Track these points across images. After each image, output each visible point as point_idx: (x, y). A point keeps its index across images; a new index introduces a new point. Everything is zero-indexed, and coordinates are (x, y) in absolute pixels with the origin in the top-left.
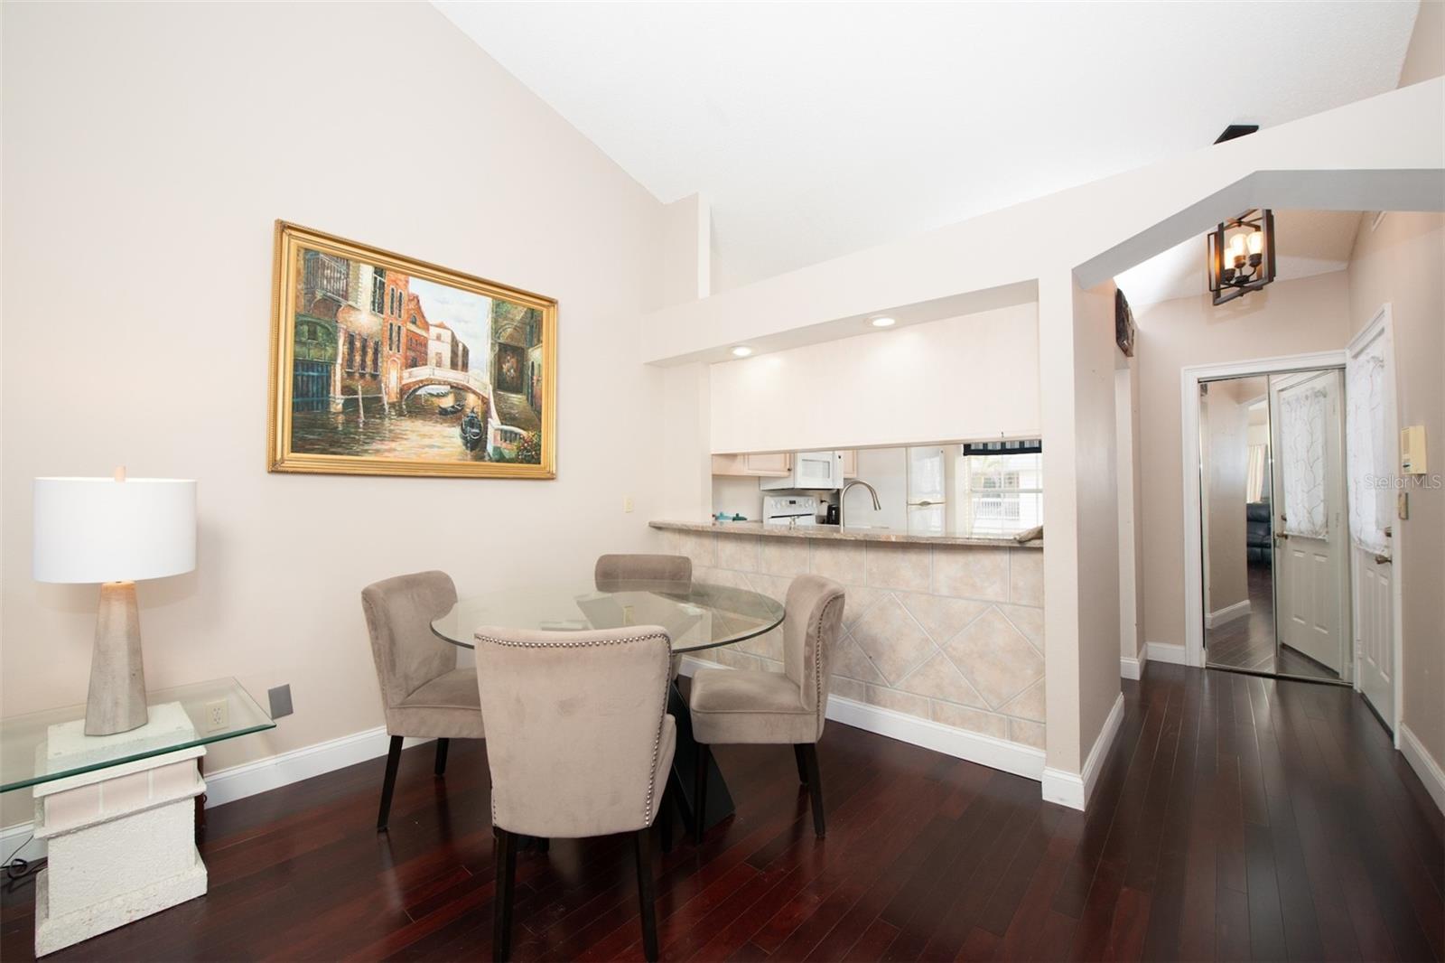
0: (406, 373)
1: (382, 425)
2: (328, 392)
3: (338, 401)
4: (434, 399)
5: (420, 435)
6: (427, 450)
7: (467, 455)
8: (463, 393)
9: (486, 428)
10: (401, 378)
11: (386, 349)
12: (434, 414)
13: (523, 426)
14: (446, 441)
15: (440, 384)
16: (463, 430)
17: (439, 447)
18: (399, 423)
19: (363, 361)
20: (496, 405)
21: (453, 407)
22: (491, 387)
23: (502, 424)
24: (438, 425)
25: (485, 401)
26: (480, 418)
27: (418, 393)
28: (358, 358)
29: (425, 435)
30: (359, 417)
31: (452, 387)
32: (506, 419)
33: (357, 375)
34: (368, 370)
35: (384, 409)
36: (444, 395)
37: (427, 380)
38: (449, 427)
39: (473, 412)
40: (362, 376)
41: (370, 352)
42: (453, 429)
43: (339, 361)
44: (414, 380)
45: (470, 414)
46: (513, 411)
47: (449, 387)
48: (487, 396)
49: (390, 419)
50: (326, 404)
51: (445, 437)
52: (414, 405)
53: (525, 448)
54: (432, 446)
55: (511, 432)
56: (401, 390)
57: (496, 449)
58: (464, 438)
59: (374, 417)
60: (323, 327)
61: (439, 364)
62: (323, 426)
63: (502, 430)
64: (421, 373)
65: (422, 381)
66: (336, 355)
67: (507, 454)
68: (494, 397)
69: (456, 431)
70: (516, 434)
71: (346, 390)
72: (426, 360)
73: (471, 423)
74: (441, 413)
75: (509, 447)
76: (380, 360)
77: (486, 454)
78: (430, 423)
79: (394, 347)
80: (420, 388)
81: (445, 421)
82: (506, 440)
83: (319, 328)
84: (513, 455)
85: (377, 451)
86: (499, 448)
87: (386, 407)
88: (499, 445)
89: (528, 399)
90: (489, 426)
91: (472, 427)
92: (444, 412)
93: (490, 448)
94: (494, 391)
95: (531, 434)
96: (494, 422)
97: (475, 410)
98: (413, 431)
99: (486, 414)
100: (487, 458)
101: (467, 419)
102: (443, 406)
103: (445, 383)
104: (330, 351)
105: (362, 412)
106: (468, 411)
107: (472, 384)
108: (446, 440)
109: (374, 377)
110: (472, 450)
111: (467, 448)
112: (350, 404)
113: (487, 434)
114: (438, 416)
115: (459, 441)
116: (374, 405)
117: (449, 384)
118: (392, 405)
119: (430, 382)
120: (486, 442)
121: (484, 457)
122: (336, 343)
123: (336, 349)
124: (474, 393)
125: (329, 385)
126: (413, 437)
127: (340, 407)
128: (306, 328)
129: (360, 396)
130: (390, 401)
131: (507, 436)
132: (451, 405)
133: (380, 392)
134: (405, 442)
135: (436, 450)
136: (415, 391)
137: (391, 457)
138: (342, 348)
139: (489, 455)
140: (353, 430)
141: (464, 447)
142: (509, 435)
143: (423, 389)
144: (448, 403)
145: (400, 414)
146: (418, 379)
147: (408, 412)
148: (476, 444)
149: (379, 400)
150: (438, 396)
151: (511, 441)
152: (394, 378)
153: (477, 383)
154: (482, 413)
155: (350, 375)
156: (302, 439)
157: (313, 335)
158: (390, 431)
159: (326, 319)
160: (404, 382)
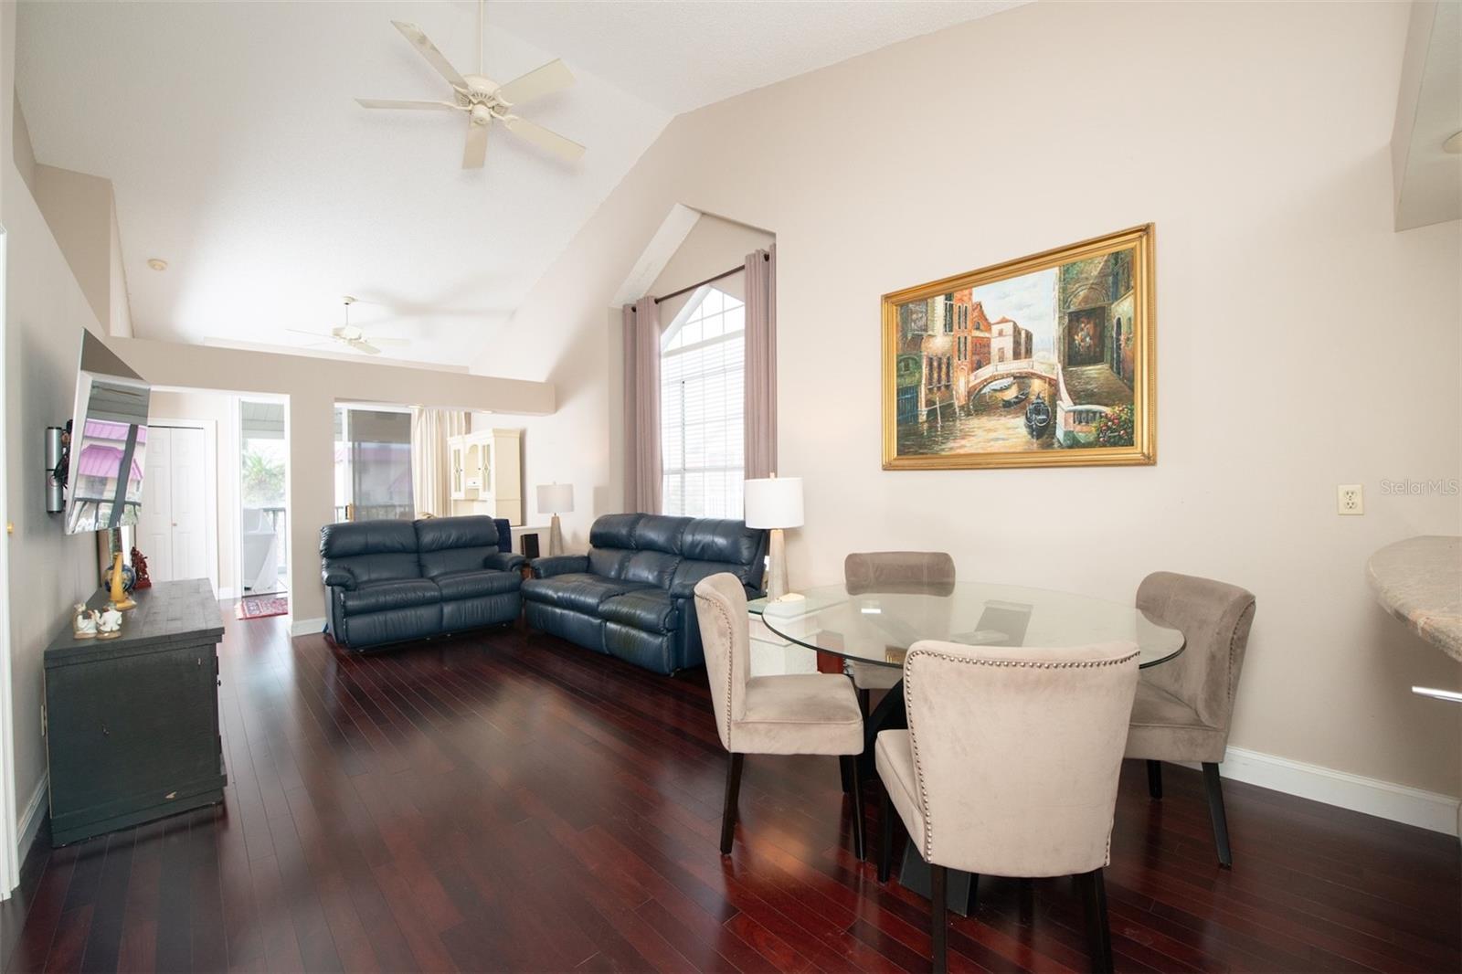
0: (972, 377)
1: (954, 426)
2: (917, 408)
3: (923, 410)
4: (998, 394)
5: (986, 430)
6: (992, 443)
7: (1032, 445)
8: (1026, 380)
9: (1055, 412)
10: (968, 382)
11: (955, 361)
12: (997, 408)
13: (1106, 401)
14: (1011, 431)
15: (1003, 378)
16: (1027, 418)
17: (1003, 439)
18: (967, 422)
19: (939, 376)
20: (1066, 384)
21: (1017, 397)
22: (1060, 366)
23: (1075, 404)
24: (1003, 418)
25: (1053, 384)
26: (1047, 403)
27: (983, 392)
28: (936, 375)
29: (990, 430)
30: (937, 423)
31: (1015, 378)
32: (1079, 398)
33: (935, 389)
34: (943, 383)
35: (956, 413)
36: (1007, 388)
37: (991, 377)
38: (1013, 418)
39: (1038, 397)
40: (939, 388)
41: (944, 367)
42: (1018, 419)
43: (924, 381)
44: (979, 381)
45: (1035, 401)
46: (1089, 387)
47: (1012, 378)
48: (1055, 378)
49: (961, 420)
50: (916, 417)
51: (1009, 428)
52: (981, 404)
53: (1109, 428)
54: (997, 439)
55: (1088, 412)
56: (968, 393)
57: (1067, 434)
58: (1030, 427)
59: (948, 421)
60: (913, 359)
61: (1001, 359)
62: (915, 434)
63: (1074, 412)
64: (985, 372)
65: (986, 380)
66: (921, 377)
67: (1082, 437)
68: (1064, 376)
69: (1021, 421)
70: (1095, 413)
71: (930, 403)
72: (990, 359)
73: (1037, 411)
74: (1004, 406)
75: (1085, 429)
76: (951, 372)
77: (1055, 440)
78: (995, 418)
79: (962, 356)
80: (985, 386)
81: (1009, 413)
82: (1080, 422)
83: (910, 361)
84: (1092, 439)
85: (951, 449)
86: (1070, 432)
87: (957, 410)
88: (1072, 429)
89: (1112, 367)
90: (1059, 409)
91: (1038, 414)
92: (1007, 404)
93: (1060, 434)
94: (1064, 369)
95: (1117, 409)
96: (1065, 404)
97: (1041, 395)
98: (979, 428)
99: (1054, 396)
100: (1056, 445)
101: (1031, 407)
102: (1005, 399)
103: (1008, 376)
104: (917, 375)
105: (939, 418)
106: (1033, 398)
107: (1038, 369)
108: (1011, 432)
109: (947, 387)
110: (1039, 437)
111: (1033, 437)
112: (932, 413)
113: (1055, 418)
114: (1003, 409)
115: (1024, 431)
116: (948, 412)
117: (1012, 376)
118: (962, 408)
119: (994, 378)
120: (1055, 427)
121: (1053, 444)
122: (921, 367)
123: (921, 373)
124: (1040, 377)
125: (917, 402)
126: (979, 432)
127: (925, 417)
128: (903, 364)
129: (938, 406)
130: (961, 404)
131: (1080, 417)
132: (1015, 395)
133: (952, 399)
134: (972, 438)
135: (1001, 442)
136: (981, 390)
137: (961, 451)
138: (925, 370)
139: (1059, 442)
140: (933, 434)
141: (1030, 437)
142: (1084, 415)
143: (987, 387)
144: (1011, 394)
145: (969, 414)
146: (982, 379)
147: (975, 411)
148: (1043, 431)
149: (951, 405)
150: (1002, 390)
151: (1087, 422)
152: (962, 383)
153: (1044, 367)
154: (1050, 396)
155: (930, 390)
156: (903, 445)
157: (907, 368)
158: (961, 430)
159: (915, 352)
160: (970, 386)
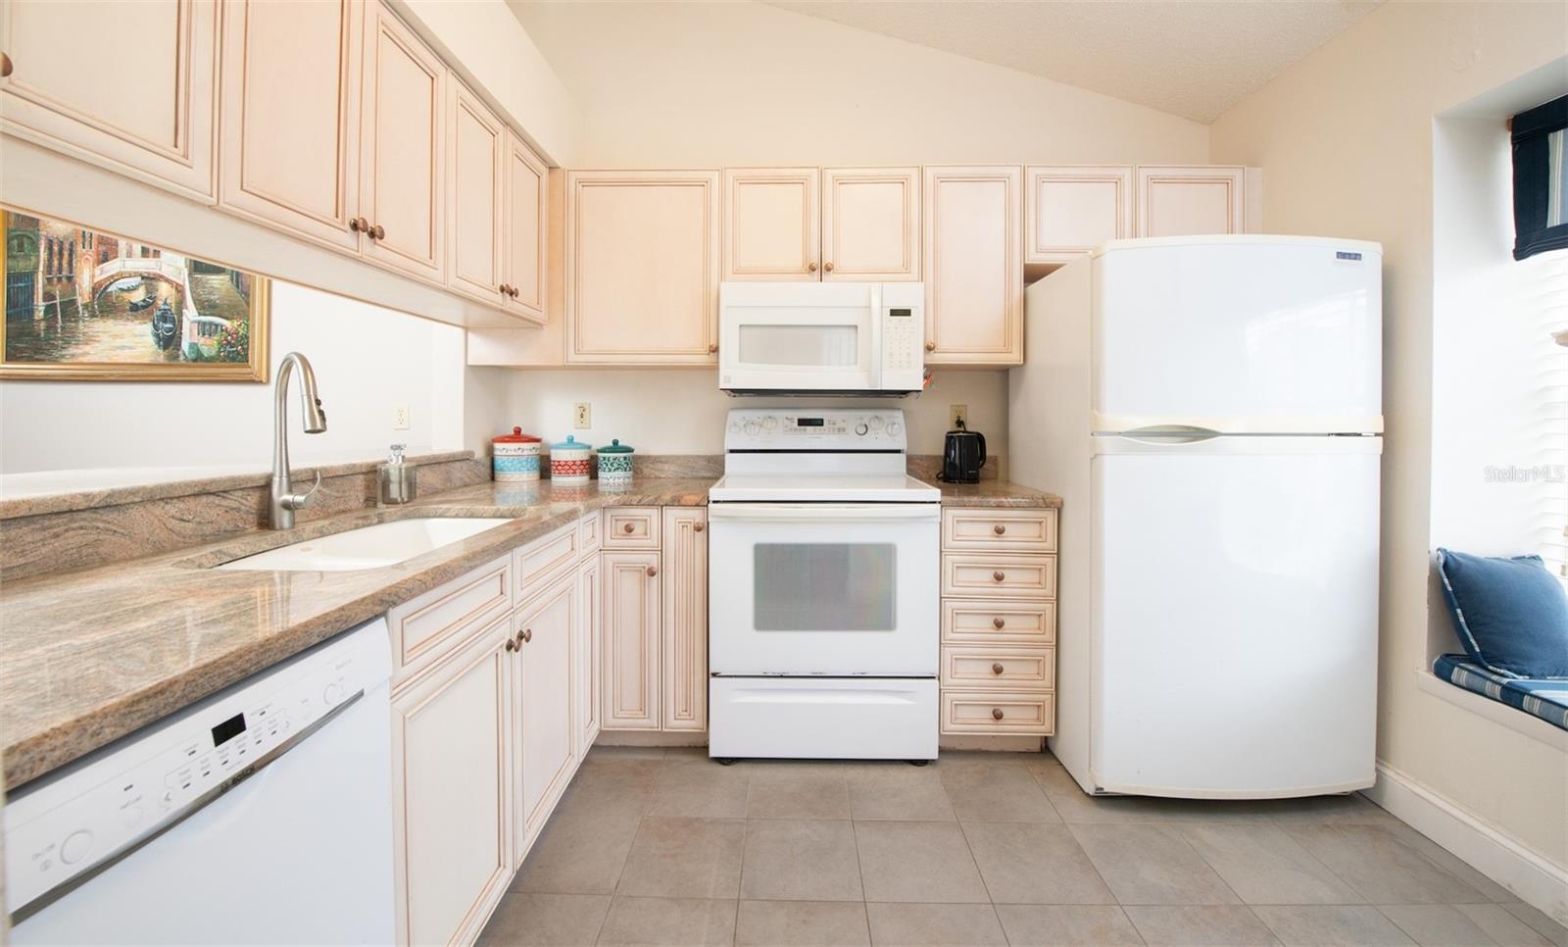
0: (97, 271)
1: (77, 328)
2: (33, 301)
3: (40, 306)
4: (125, 294)
5: (110, 336)
6: (118, 351)
7: (159, 355)
8: (153, 282)
9: (181, 321)
10: (93, 276)
11: (79, 249)
12: (124, 311)
13: (227, 314)
14: (135, 340)
15: (130, 277)
16: (154, 326)
17: (130, 348)
18: (91, 325)
19: (60, 264)
20: (192, 292)
21: (144, 301)
22: (186, 271)
23: (200, 314)
24: (129, 323)
25: (179, 289)
26: (173, 310)
27: (109, 290)
28: (56, 263)
29: (116, 335)
30: (57, 323)
31: (143, 278)
32: (203, 308)
33: (55, 279)
34: (64, 273)
35: (78, 313)
36: (135, 289)
37: (117, 274)
38: (140, 323)
39: (165, 303)
40: (60, 279)
41: (66, 254)
42: (145, 325)
43: (41, 268)
44: (105, 276)
45: (162, 307)
46: (212, 297)
47: (140, 278)
48: (181, 283)
49: (84, 321)
50: (31, 312)
51: (136, 336)
52: (106, 304)
53: (229, 343)
54: (123, 348)
55: (211, 323)
56: (93, 289)
57: (193, 346)
58: (157, 336)
59: (70, 321)
60: (29, 238)
61: (130, 255)
62: (29, 334)
63: (199, 322)
64: (112, 267)
65: (112, 276)
66: (38, 263)
67: (206, 352)
68: (190, 282)
69: (148, 328)
70: (217, 325)
71: (49, 296)
72: (117, 253)
73: (164, 318)
74: (132, 310)
75: (208, 342)
76: (74, 261)
77: (180, 352)
78: (121, 322)
79: (87, 244)
80: (111, 283)
81: (136, 318)
82: (204, 334)
83: (25, 240)
84: (214, 353)
85: (73, 355)
86: (196, 344)
87: (80, 309)
88: (196, 341)
89: (232, 280)
90: (184, 319)
91: (165, 322)
92: (135, 308)
93: (185, 346)
94: (190, 275)
95: (236, 323)
96: (191, 314)
97: (168, 301)
98: (104, 332)
99: (181, 304)
100: (182, 358)
101: (159, 313)
102: (133, 301)
103: (136, 275)
104: (33, 259)
105: (59, 316)
106: (160, 303)
107: (166, 271)
108: (137, 339)
109: (70, 279)
110: (165, 349)
111: (159, 346)
112: (50, 310)
113: (181, 328)
114: (130, 313)
115: (151, 340)
116: (69, 308)
117: (141, 275)
118: (86, 306)
119: (121, 276)
120: (181, 338)
121: (178, 356)
122: (39, 251)
123: (38, 257)
124: (167, 281)
125: (33, 294)
126: (104, 338)
127: (42, 314)
128: (15, 242)
129: (58, 301)
130: (85, 302)
131: (205, 329)
132: (142, 299)
133: (75, 295)
134: (97, 344)
135: (127, 351)
136: (106, 288)
138: (43, 254)
139: (185, 354)
140: (52, 336)
142: (207, 327)
143: (113, 285)
144: (138, 296)
145: (93, 315)
146: (109, 274)
147: (101, 312)
148: (169, 341)
149: (73, 302)
150: (129, 290)
151: (210, 335)
152: (87, 276)
153: (171, 269)
154: (177, 303)
155: (49, 280)
156: (15, 348)
157: (21, 247)
158: (84, 334)
159: (31, 229)
160: (95, 281)
